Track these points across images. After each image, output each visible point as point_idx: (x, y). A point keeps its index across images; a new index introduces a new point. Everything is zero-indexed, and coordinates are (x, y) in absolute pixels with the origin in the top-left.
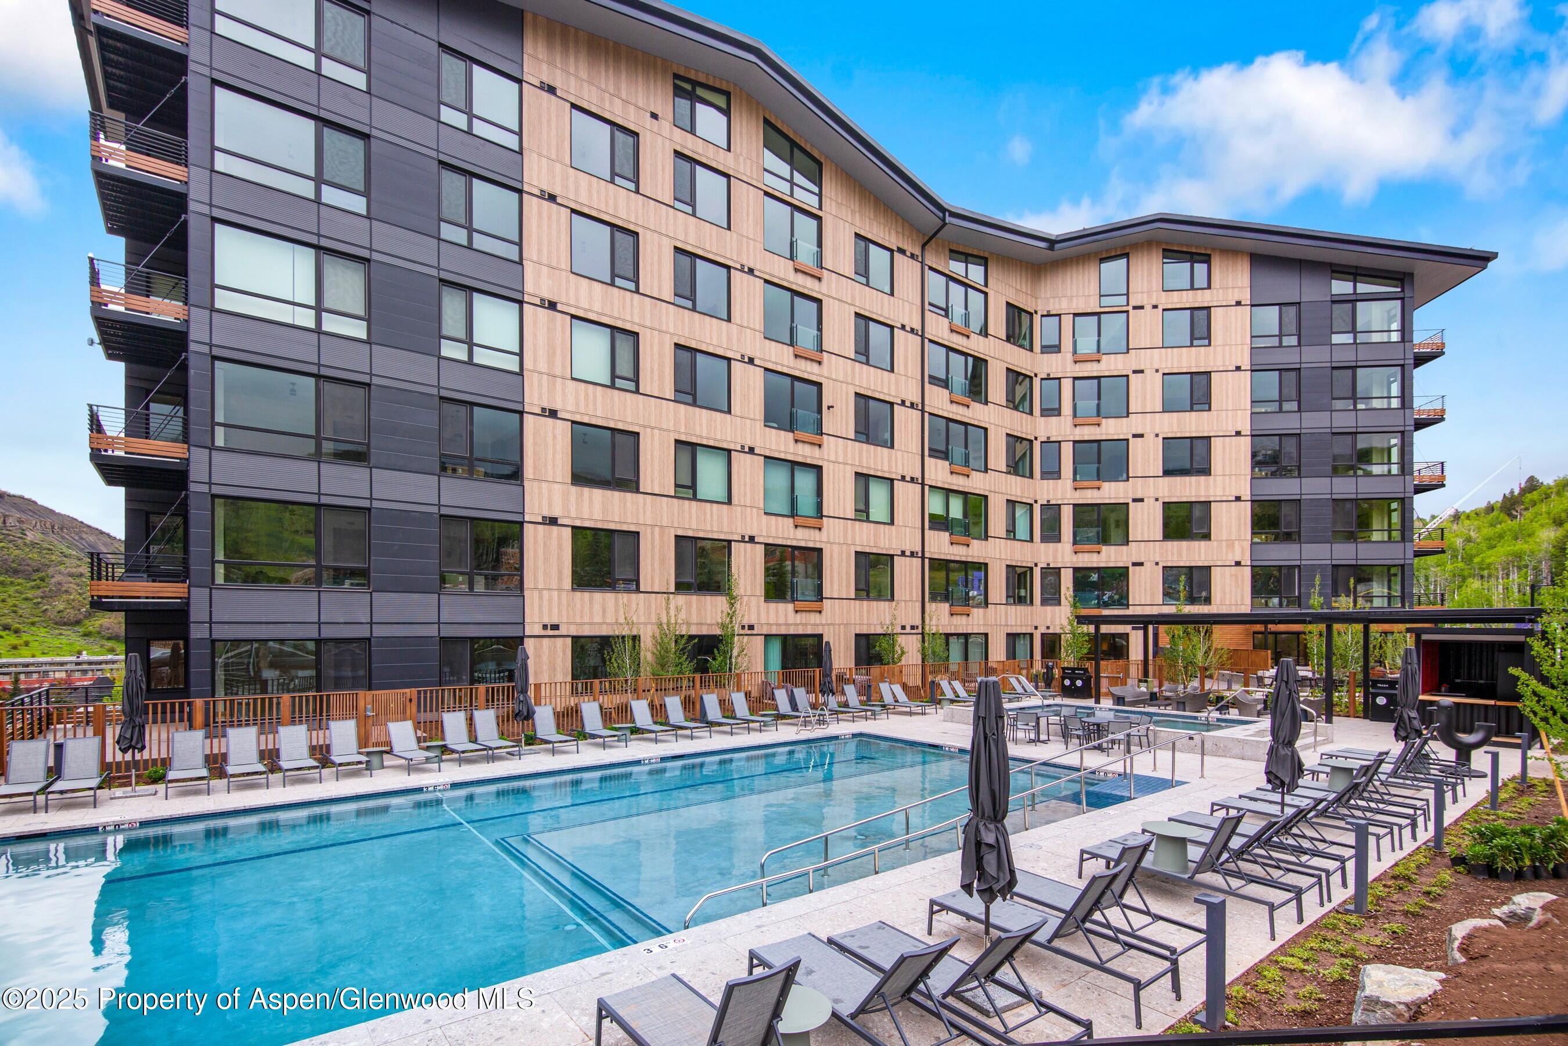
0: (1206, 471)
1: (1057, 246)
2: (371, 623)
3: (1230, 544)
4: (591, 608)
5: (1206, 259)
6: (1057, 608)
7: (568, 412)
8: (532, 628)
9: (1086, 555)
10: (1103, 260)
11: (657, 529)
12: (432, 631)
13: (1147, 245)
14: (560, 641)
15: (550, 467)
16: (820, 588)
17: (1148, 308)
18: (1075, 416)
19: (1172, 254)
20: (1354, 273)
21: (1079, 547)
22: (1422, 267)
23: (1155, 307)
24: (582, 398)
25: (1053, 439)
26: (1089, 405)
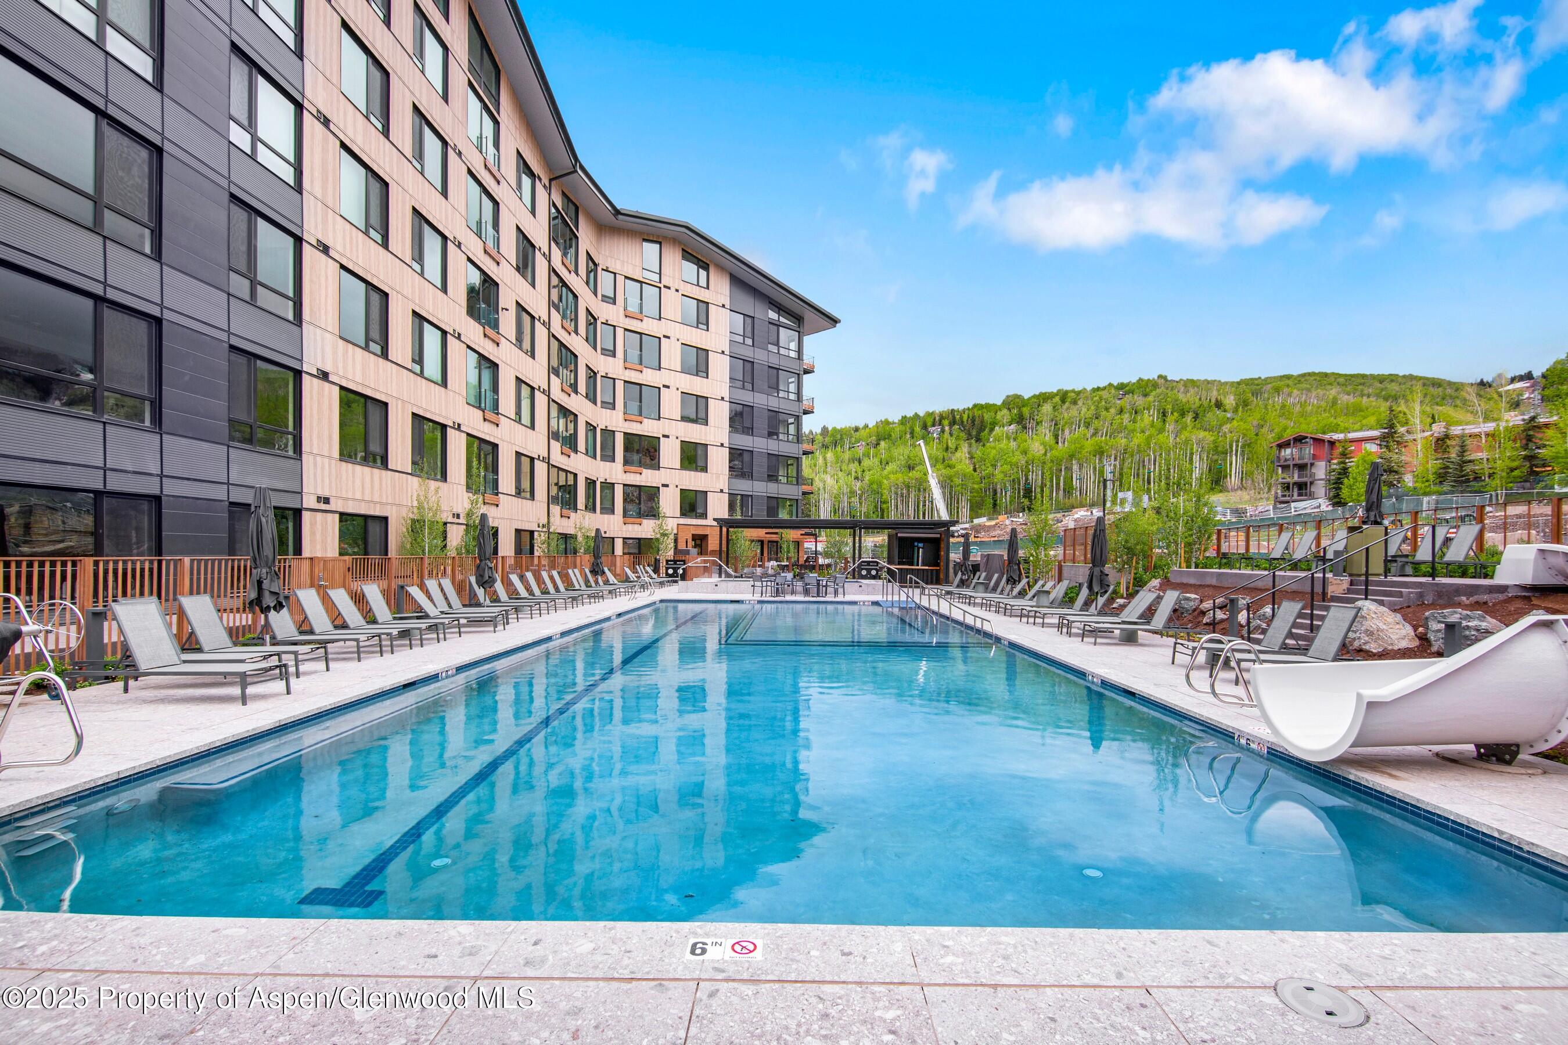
0: (706, 422)
1: (620, 217)
2: (161, 476)
3: (718, 475)
4: (354, 482)
5: (706, 268)
6: (612, 516)
7: (337, 252)
8: (309, 501)
9: (632, 475)
10: (645, 240)
11: (400, 402)
12: (219, 493)
13: (674, 241)
14: (330, 515)
15: (323, 312)
16: (496, 482)
17: (673, 289)
18: (625, 361)
19: (688, 255)
20: (780, 308)
21: (627, 468)
22: (809, 315)
23: (677, 291)
24: (348, 240)
25: (609, 375)
26: (633, 354)
